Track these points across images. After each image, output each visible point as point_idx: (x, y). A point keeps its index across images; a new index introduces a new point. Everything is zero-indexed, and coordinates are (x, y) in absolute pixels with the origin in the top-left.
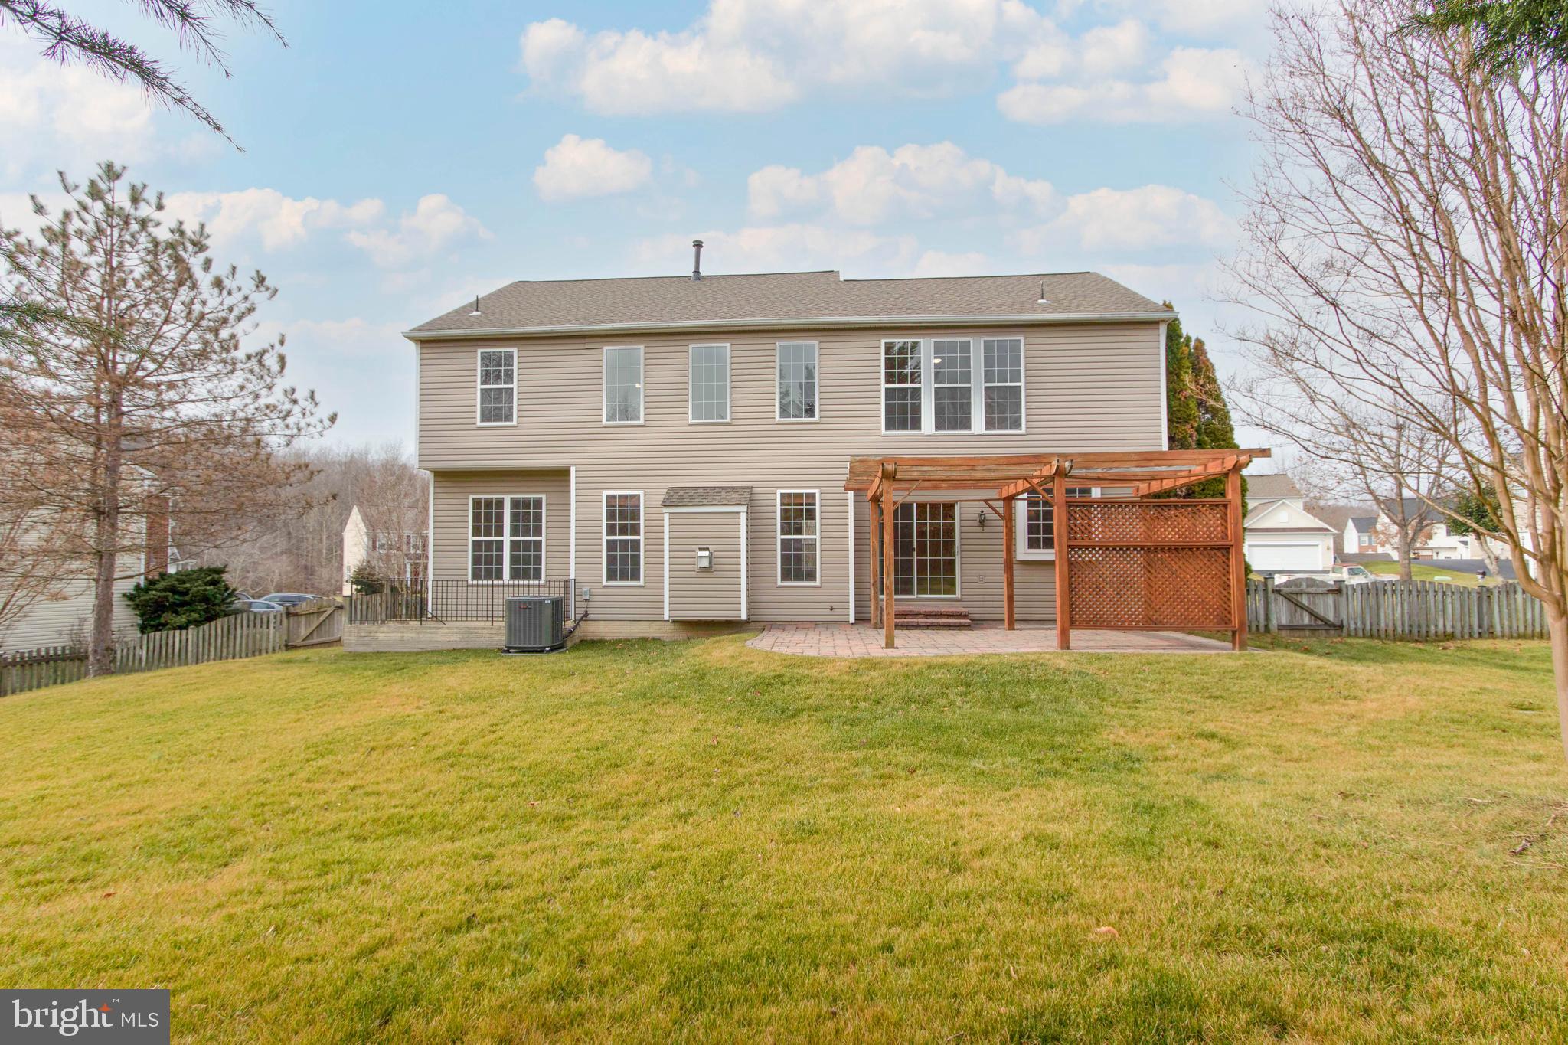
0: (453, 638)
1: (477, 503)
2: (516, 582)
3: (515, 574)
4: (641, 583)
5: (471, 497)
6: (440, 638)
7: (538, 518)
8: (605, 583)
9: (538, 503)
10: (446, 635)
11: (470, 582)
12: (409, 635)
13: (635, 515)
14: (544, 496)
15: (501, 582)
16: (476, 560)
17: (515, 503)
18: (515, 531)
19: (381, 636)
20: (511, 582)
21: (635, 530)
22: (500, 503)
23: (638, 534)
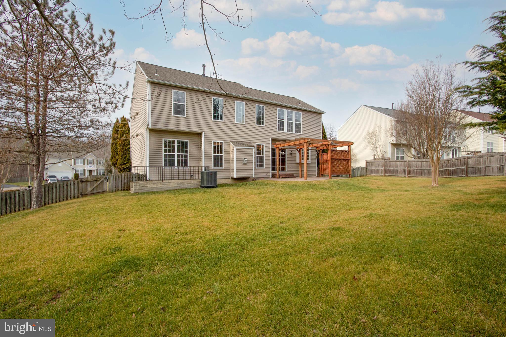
0: (175, 186)
1: (165, 142)
2: (179, 168)
3: (179, 165)
4: (223, 168)
5: (163, 139)
6: (170, 186)
7: (186, 147)
8: (213, 168)
9: (186, 143)
10: (173, 185)
11: (163, 168)
12: (159, 185)
13: (221, 148)
14: (188, 141)
15: (174, 168)
16: (165, 161)
17: (179, 143)
18: (179, 151)
19: (148, 186)
20: (178, 168)
21: (221, 153)
22: (173, 142)
23: (222, 153)
